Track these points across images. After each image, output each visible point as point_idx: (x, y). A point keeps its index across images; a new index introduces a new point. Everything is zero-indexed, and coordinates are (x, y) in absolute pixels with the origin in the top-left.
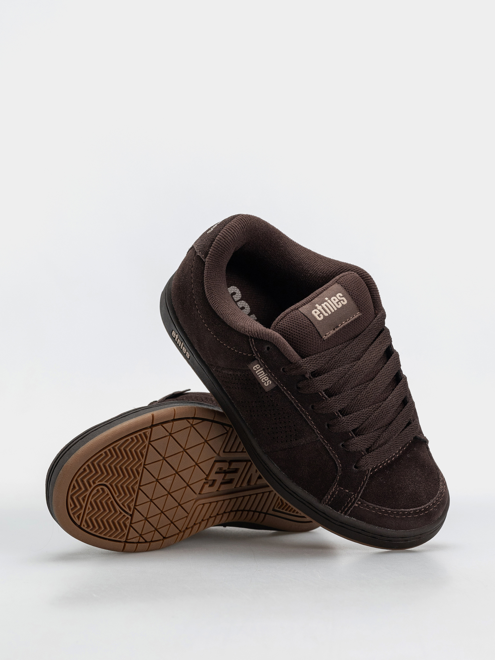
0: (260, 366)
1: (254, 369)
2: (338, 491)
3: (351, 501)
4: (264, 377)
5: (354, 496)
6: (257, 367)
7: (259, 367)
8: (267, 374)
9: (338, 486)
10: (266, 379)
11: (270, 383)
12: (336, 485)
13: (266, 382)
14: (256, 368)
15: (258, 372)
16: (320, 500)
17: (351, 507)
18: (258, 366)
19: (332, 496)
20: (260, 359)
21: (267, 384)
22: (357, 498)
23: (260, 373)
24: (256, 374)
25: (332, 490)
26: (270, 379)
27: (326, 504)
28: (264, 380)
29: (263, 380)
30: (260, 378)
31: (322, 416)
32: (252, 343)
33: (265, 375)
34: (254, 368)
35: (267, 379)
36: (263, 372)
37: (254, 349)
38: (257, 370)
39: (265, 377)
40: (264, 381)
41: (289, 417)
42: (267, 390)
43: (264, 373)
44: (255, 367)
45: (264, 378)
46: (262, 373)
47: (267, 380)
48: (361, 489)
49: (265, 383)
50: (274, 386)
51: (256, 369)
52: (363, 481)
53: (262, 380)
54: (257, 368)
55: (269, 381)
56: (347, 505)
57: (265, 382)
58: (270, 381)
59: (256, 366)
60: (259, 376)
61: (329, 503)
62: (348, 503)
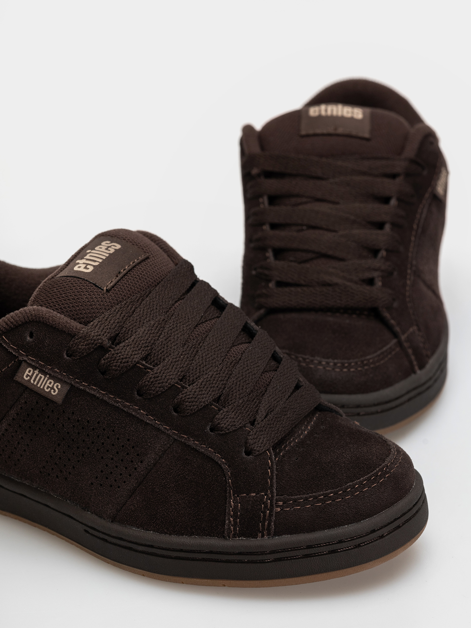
0: (32, 370)
1: (26, 379)
2: (240, 503)
3: (266, 507)
4: (47, 381)
5: (268, 496)
6: (29, 374)
7: (31, 372)
8: (48, 376)
9: (236, 495)
10: (50, 383)
11: (59, 387)
12: (234, 495)
13: (52, 388)
14: (28, 376)
15: (34, 381)
16: (221, 535)
17: (271, 515)
18: (30, 371)
19: (235, 516)
20: (27, 356)
21: (54, 392)
22: (273, 496)
23: (37, 379)
24: (33, 384)
25: (231, 507)
26: (56, 379)
27: (234, 536)
28: (48, 387)
30: (42, 387)
31: (159, 399)
32: (5, 342)
33: (46, 378)
34: (25, 377)
35: (52, 384)
36: (42, 376)
37: (12, 349)
38: (31, 377)
39: (48, 382)
40: (49, 389)
41: (113, 431)
42: (59, 400)
43: (43, 377)
44: (25, 374)
45: (48, 384)
46: (41, 377)
47: (53, 385)
48: (271, 480)
49: (52, 390)
50: (67, 388)
51: (29, 378)
52: (269, 468)
53: (45, 389)
54: (30, 374)
55: (56, 385)
56: (265, 516)
57: (51, 390)
58: (58, 384)
59: (27, 372)
60: (39, 386)
61: (237, 530)
62: (264, 513)
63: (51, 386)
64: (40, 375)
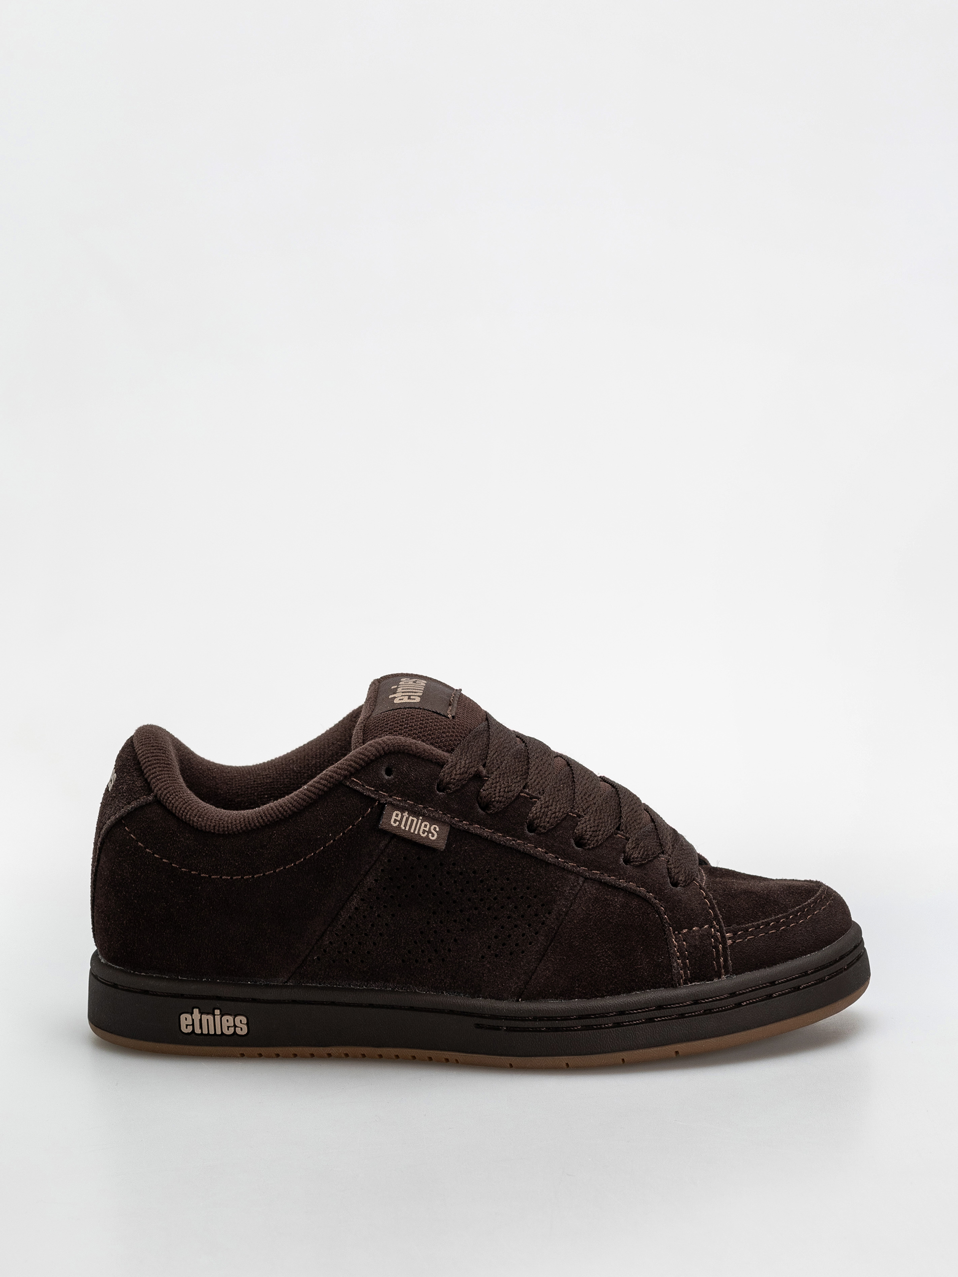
0: (399, 813)
1: (395, 825)
2: (684, 941)
3: (716, 940)
4: (421, 825)
5: (715, 928)
6: (397, 818)
7: (400, 816)
8: (421, 818)
9: (676, 932)
10: (426, 826)
11: (438, 829)
12: (674, 933)
13: (429, 832)
14: (395, 821)
15: (405, 826)
16: (671, 984)
17: (724, 948)
18: (397, 815)
19: (682, 956)
20: (391, 797)
21: (433, 836)
22: (721, 927)
23: (409, 823)
24: (404, 830)
25: (675, 947)
27: (685, 983)
28: (424, 831)
29: (423, 833)
30: (416, 833)
31: (556, 832)
32: (358, 784)
33: (420, 821)
34: (392, 823)
35: (428, 826)
36: (413, 818)
37: (368, 790)
38: (400, 822)
39: (423, 824)
40: (426, 833)
41: (508, 879)
42: (442, 845)
43: (415, 819)
44: (392, 820)
45: (422, 828)
46: (412, 821)
47: (430, 828)
48: (713, 908)
49: (430, 835)
50: (447, 829)
51: (398, 823)
52: (705, 898)
53: (421, 833)
54: (399, 819)
55: (432, 827)
56: (718, 951)
57: (428, 834)
58: (435, 826)
59: (394, 817)
60: (412, 831)
61: (687, 973)
62: (716, 947)
63: (427, 829)
64: (411, 818)
